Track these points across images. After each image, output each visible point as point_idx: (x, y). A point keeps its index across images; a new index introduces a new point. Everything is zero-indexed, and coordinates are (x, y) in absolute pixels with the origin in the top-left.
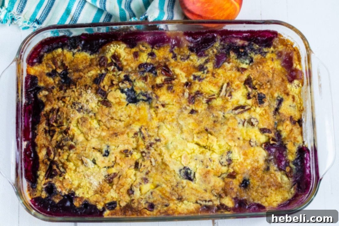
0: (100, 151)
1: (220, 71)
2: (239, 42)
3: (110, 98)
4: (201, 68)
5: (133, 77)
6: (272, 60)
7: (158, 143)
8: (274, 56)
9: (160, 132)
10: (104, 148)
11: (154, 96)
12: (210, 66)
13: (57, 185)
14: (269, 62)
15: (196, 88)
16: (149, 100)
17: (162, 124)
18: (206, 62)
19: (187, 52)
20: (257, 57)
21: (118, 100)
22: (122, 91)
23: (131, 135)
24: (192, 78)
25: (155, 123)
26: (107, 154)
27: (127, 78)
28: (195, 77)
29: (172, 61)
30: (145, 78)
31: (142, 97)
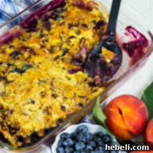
0: (28, 103)
1: (52, 31)
2: (49, 13)
3: (10, 79)
4: (42, 36)
5: (12, 62)
6: (73, 9)
7: (55, 80)
8: (72, 7)
9: (50, 75)
10: (30, 101)
11: (31, 63)
12: (45, 32)
13: (22, 134)
14: (72, 11)
15: (48, 46)
16: (30, 66)
17: (47, 72)
18: (42, 31)
19: (28, 34)
20: (64, 14)
21: (14, 77)
22: (12, 72)
23: (37, 85)
24: (41, 43)
25: (43, 73)
26: (33, 102)
27: (9, 65)
28: (43, 42)
29: (24, 43)
30: (18, 59)
31: (25, 68)
